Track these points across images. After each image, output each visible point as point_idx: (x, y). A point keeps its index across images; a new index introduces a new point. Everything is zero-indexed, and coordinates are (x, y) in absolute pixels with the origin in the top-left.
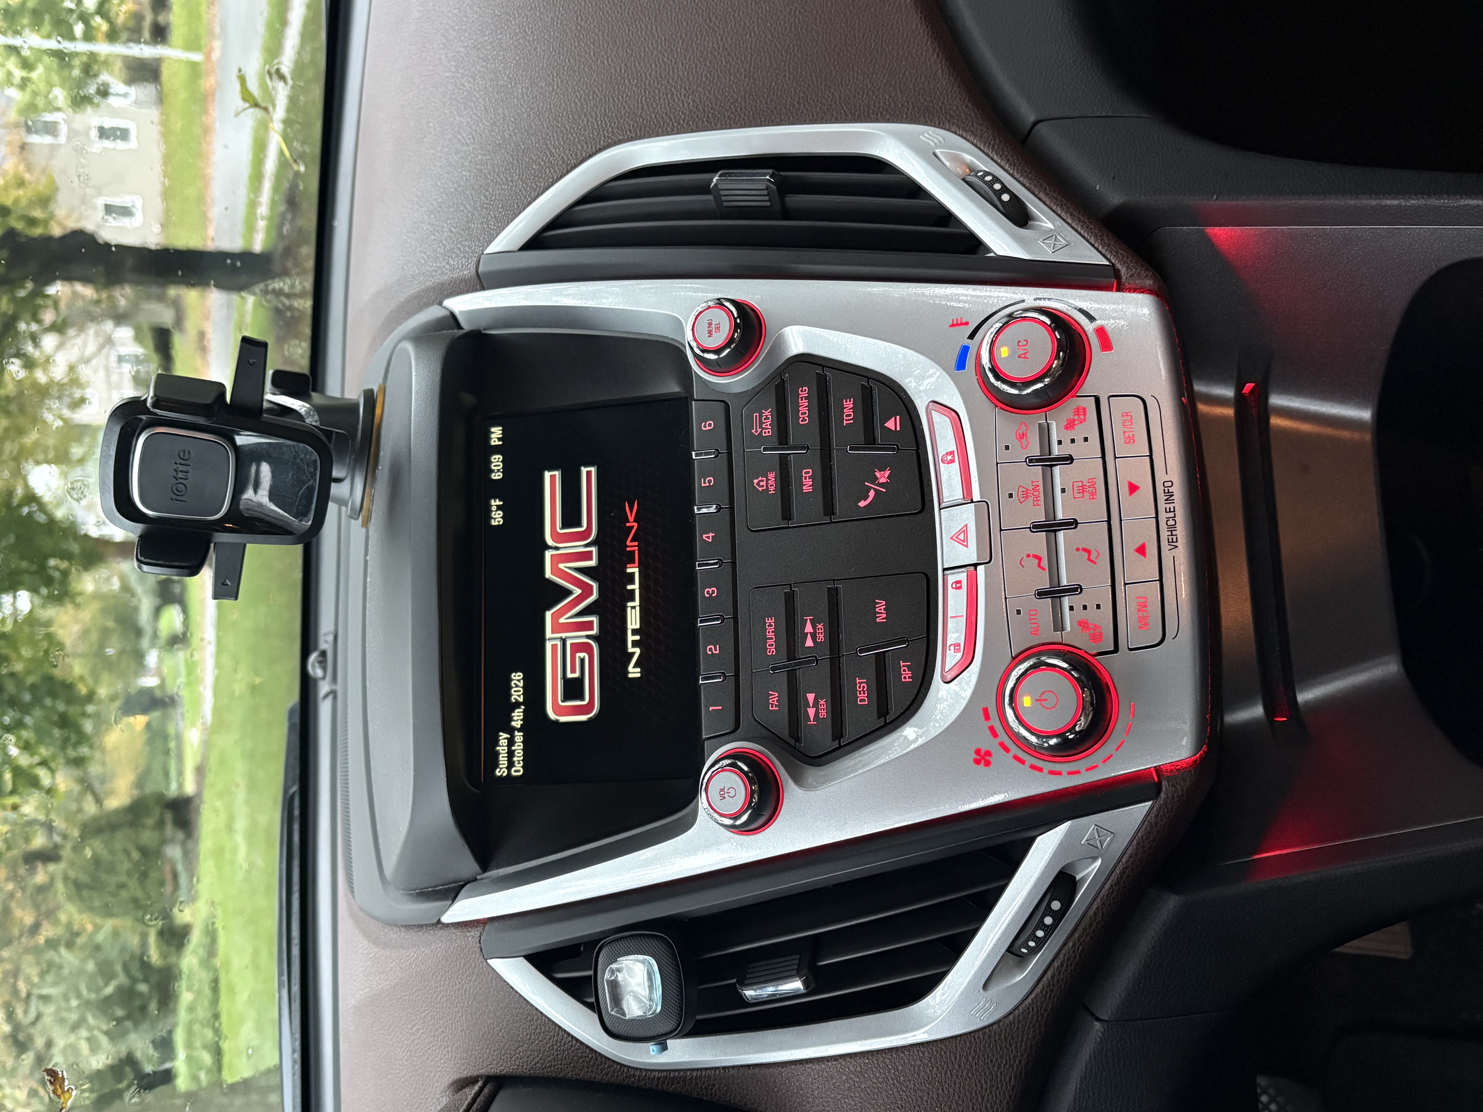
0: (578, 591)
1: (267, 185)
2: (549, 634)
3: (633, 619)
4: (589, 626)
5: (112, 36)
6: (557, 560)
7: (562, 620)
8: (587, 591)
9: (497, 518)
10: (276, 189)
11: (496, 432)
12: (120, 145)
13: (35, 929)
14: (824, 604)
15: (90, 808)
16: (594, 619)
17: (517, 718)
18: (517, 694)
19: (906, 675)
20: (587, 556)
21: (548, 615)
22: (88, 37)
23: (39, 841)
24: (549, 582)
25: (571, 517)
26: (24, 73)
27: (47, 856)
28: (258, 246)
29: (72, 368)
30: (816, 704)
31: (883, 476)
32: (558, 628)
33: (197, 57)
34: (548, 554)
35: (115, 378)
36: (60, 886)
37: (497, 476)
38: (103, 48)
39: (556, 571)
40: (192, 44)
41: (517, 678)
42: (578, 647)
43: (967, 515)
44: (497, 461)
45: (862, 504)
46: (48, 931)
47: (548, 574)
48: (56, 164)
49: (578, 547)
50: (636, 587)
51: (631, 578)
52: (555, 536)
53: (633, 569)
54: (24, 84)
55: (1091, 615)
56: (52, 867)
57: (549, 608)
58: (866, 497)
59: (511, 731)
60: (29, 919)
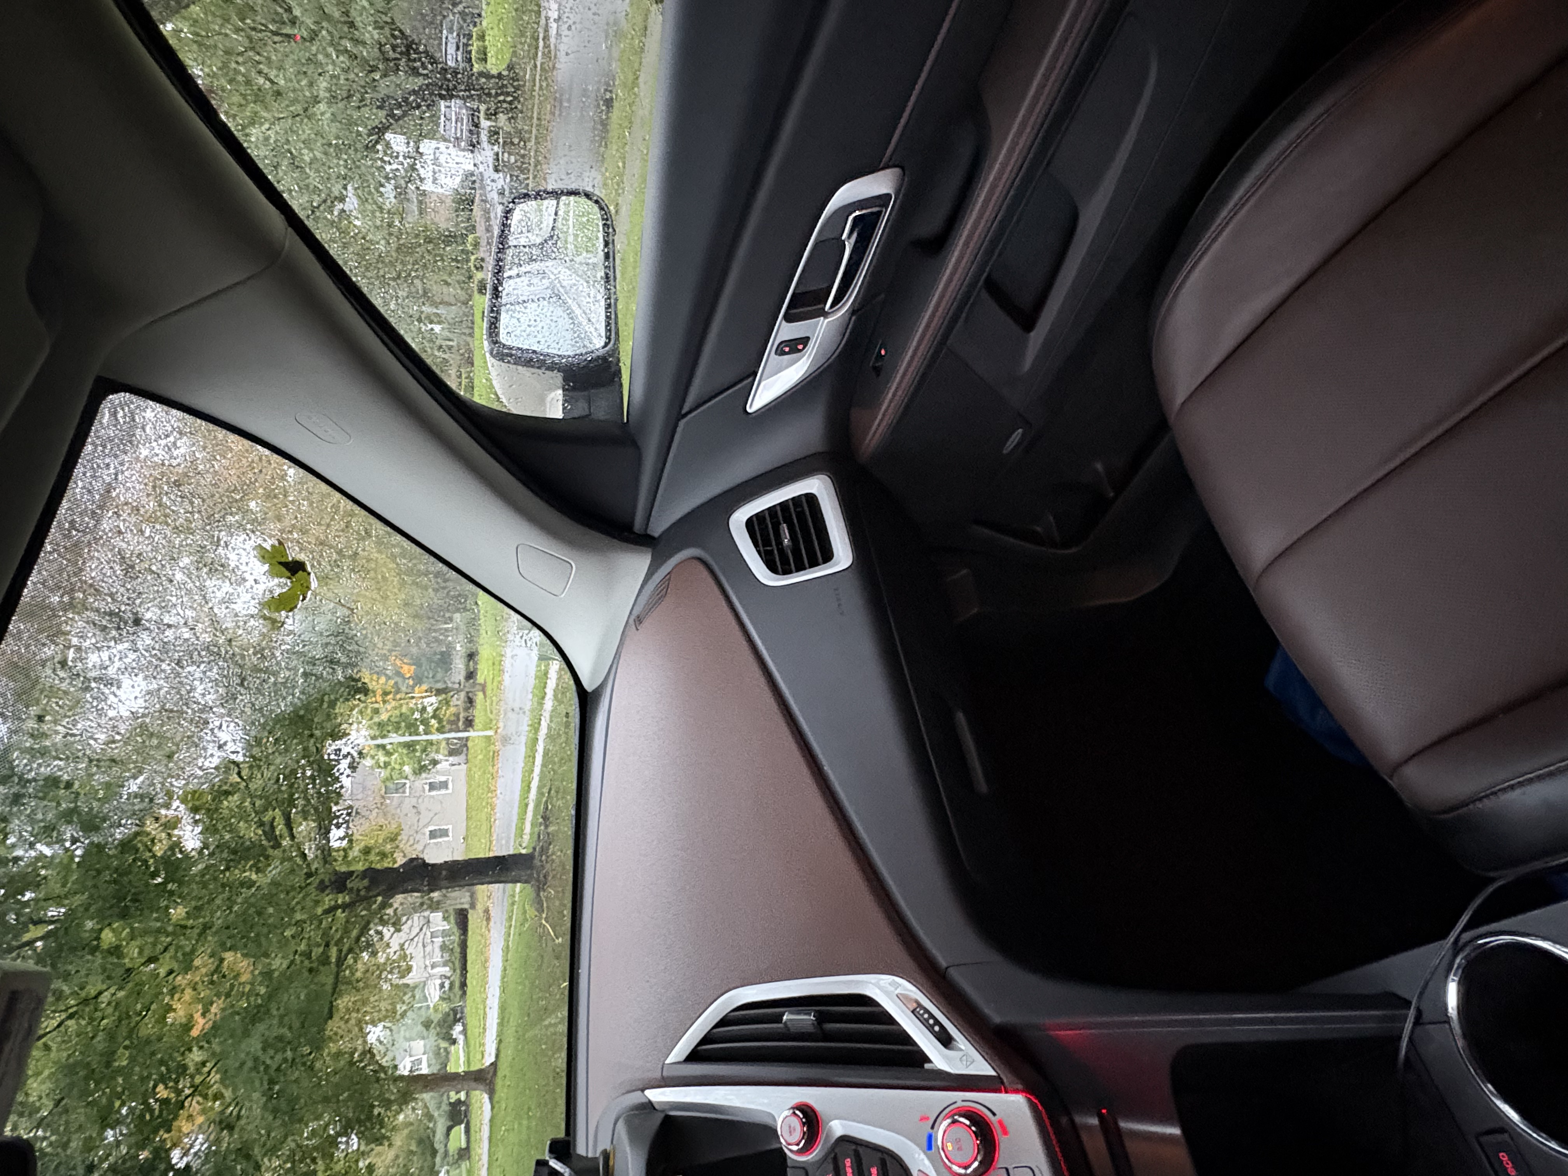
5: (440, 730)
12: (443, 791)
22: (426, 733)
28: (524, 850)
33: (489, 733)
35: (429, 948)
40: (487, 726)
48: (402, 814)
54: (386, 765)
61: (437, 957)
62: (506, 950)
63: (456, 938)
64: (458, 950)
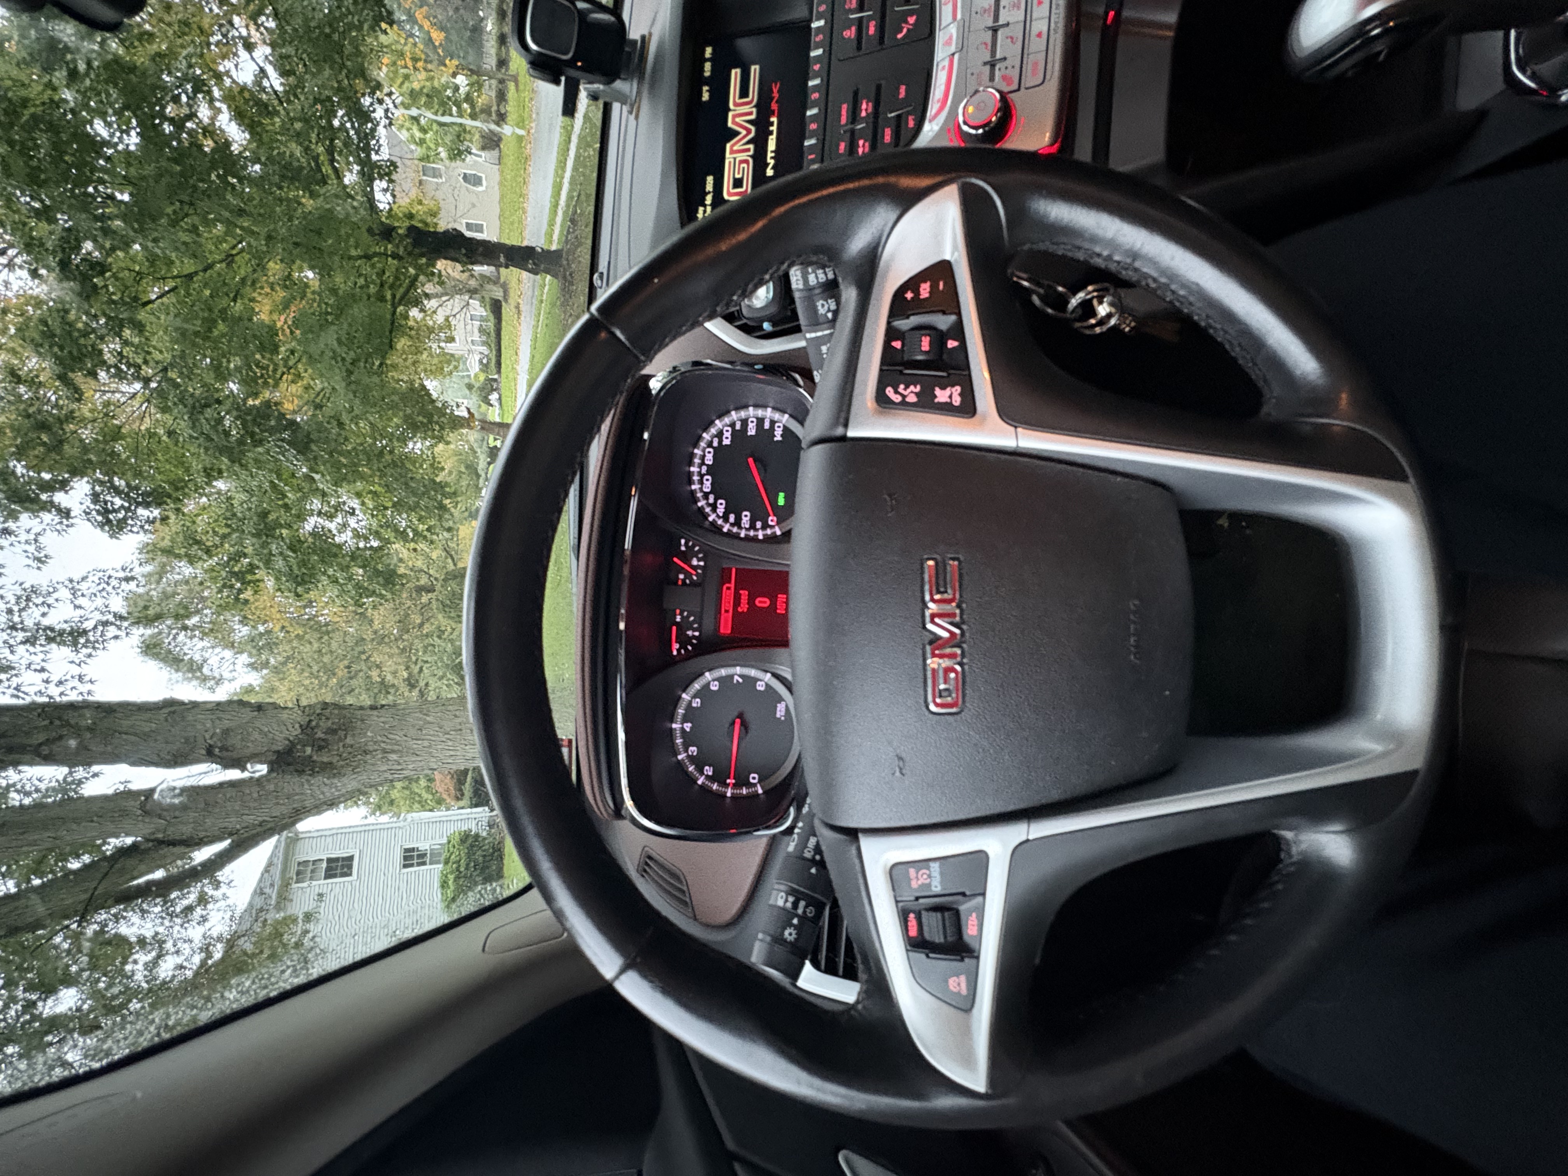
0: (744, 132)
1: (560, 213)
2: (728, 155)
3: (772, 145)
4: (748, 150)
5: (473, 116)
6: (734, 117)
7: (735, 148)
8: (749, 131)
9: (706, 97)
10: (565, 213)
11: (709, 51)
12: (477, 187)
13: (421, 625)
14: (873, 95)
15: (451, 567)
16: (751, 146)
17: (709, 199)
18: (709, 187)
19: (911, 124)
20: (750, 113)
21: (728, 146)
22: (460, 115)
23: (424, 581)
24: (730, 129)
25: (744, 93)
26: (422, 136)
27: (430, 590)
28: (554, 247)
29: (447, 319)
30: (864, 146)
31: (912, 20)
32: (732, 152)
33: (521, 132)
34: (730, 114)
35: (469, 327)
36: (434, 605)
37: (707, 74)
38: (468, 122)
39: (734, 122)
40: (521, 124)
41: (710, 179)
42: (741, 162)
43: (953, 30)
44: (708, 66)
45: (899, 36)
46: (428, 627)
47: (730, 124)
48: (439, 195)
49: (746, 109)
50: (774, 128)
51: (772, 124)
52: (736, 104)
53: (774, 119)
54: (422, 142)
55: (1009, 72)
56: (430, 595)
57: (729, 141)
58: (901, 32)
59: (705, 206)
60: (418, 621)
61: (476, 337)
62: (535, 340)
63: (491, 325)
64: (493, 334)
